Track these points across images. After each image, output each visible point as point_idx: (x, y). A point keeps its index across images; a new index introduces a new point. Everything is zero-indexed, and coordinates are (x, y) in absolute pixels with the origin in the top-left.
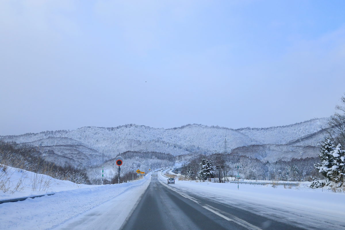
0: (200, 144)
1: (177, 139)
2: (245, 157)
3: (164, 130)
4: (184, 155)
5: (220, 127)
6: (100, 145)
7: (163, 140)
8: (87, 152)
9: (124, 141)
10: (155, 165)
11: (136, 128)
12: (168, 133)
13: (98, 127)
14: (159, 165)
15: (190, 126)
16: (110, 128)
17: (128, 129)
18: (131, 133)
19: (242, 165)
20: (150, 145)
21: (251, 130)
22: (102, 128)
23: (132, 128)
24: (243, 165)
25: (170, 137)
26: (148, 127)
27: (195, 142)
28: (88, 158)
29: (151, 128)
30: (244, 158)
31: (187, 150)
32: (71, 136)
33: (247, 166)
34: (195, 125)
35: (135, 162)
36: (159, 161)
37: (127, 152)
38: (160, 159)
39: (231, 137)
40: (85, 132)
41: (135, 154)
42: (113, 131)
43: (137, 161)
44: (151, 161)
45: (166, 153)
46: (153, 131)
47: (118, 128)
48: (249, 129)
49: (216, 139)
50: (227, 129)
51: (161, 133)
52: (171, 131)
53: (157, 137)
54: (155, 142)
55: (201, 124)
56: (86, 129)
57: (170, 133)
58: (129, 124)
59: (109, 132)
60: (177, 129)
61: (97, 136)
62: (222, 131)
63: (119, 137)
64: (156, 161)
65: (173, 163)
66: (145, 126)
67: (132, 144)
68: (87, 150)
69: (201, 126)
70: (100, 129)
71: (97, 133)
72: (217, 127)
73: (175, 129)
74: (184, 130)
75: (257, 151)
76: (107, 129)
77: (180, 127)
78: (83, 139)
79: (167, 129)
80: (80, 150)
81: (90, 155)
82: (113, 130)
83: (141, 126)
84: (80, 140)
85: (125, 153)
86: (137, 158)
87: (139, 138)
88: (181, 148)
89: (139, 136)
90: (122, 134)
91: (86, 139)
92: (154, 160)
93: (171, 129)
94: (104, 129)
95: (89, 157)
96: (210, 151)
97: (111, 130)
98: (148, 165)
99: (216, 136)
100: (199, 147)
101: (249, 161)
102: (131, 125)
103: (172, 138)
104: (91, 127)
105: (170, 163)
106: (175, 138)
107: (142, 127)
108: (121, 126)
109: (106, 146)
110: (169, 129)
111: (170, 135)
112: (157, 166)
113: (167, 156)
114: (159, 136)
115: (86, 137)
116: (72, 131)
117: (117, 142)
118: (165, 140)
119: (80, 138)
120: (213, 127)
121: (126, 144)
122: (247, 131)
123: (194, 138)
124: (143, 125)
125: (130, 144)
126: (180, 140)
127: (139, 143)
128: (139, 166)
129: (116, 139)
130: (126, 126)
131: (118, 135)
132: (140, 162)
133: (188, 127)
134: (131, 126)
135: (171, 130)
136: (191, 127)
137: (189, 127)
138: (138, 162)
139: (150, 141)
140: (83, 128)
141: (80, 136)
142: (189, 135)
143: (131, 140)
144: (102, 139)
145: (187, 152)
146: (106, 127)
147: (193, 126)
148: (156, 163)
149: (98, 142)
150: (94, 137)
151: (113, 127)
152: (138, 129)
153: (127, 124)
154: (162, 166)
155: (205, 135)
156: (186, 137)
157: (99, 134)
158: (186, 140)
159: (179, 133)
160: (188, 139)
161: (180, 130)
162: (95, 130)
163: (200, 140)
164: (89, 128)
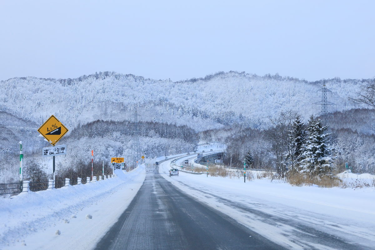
0: (245, 109)
1: (198, 100)
3: (172, 83)
5: (283, 76)
7: (172, 102)
9: (91, 104)
10: (155, 150)
11: (116, 81)
12: (179, 90)
13: (41, 79)
15: (223, 76)
16: (65, 80)
17: (100, 81)
18: (106, 90)
20: (144, 110)
22: (51, 80)
23: (108, 79)
25: (184, 98)
26: (141, 77)
27: (233, 107)
28: (15, 137)
29: (146, 80)
31: (219, 121)
34: (233, 74)
35: (112, 143)
36: (164, 141)
37: (94, 122)
38: (165, 137)
40: (14, 87)
41: (111, 127)
42: (71, 86)
43: (116, 140)
44: (146, 142)
45: (178, 125)
46: (151, 85)
47: (80, 79)
48: (338, 81)
49: (275, 101)
50: (296, 80)
51: (166, 90)
52: (185, 85)
53: (158, 97)
54: (155, 105)
55: (244, 72)
56: (18, 83)
57: (183, 89)
59: (63, 88)
60: (197, 82)
61: (38, 95)
62: (285, 86)
63: (82, 98)
64: (156, 140)
65: (193, 145)
66: (134, 76)
69: (245, 76)
70: (45, 82)
71: (38, 89)
72: (277, 77)
73: (194, 80)
74: (210, 83)
76: (59, 83)
77: (204, 78)
78: (11, 101)
79: (178, 82)
82: (70, 85)
83: (127, 76)
85: (89, 125)
86: (116, 134)
87: (121, 99)
88: (206, 117)
89: (123, 95)
90: (89, 91)
91: (17, 101)
92: (152, 139)
93: (186, 81)
94: (52, 82)
95: (19, 135)
97: (66, 84)
98: (139, 150)
99: (274, 94)
100: (243, 115)
102: (107, 74)
103: (187, 99)
104: (28, 79)
105: (188, 145)
106: (194, 99)
107: (129, 78)
108: (87, 76)
110: (182, 82)
111: (184, 93)
112: (159, 151)
113: (180, 131)
114: (161, 95)
115: (17, 97)
117: (79, 106)
118: (175, 101)
119: (5, 99)
120: (269, 77)
121: (96, 110)
124: (130, 75)
125: (104, 109)
126: (204, 103)
127: (123, 108)
128: (120, 151)
129: (76, 101)
130: (97, 76)
131: (81, 93)
132: (123, 143)
133: (219, 78)
134: (106, 75)
135: (186, 83)
136: (225, 78)
137: (222, 78)
138: (118, 144)
139: (145, 103)
140: (11, 81)
141: (6, 96)
142: (221, 93)
143: (107, 102)
144: (49, 101)
145: (219, 124)
146: (57, 78)
147: (229, 75)
148: (157, 145)
149: (39, 106)
150: (32, 98)
151: (72, 78)
152: (120, 82)
153: (98, 73)
154: (169, 151)
155: (252, 92)
156: (217, 97)
157: (44, 92)
158: (216, 103)
159: (202, 90)
160: (219, 101)
161: (204, 82)
162: (35, 84)
163: (243, 102)
164: (22, 80)
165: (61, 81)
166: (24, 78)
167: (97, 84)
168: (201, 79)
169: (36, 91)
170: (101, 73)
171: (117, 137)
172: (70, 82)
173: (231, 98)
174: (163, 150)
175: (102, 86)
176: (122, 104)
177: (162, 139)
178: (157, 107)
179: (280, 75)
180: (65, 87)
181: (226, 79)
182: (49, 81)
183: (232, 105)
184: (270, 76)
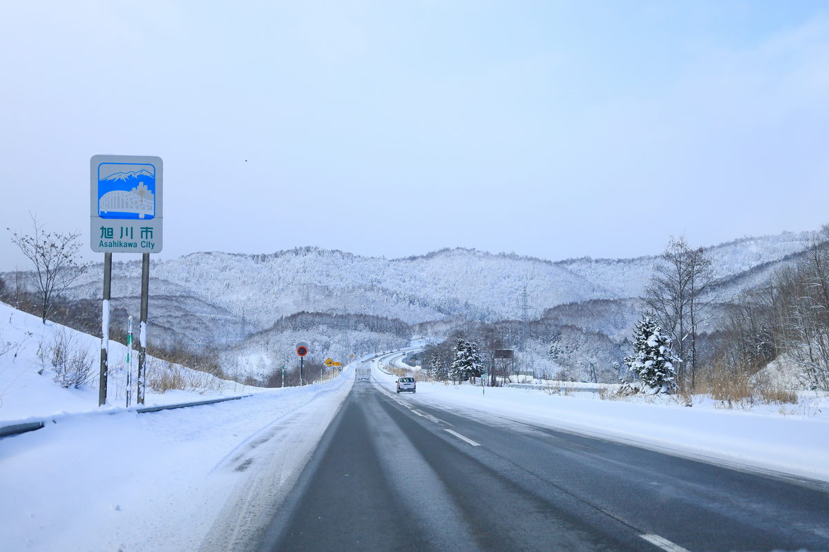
0: (472, 295)
1: (418, 283)
2: (572, 327)
3: (386, 262)
4: (433, 323)
5: (520, 255)
6: (234, 297)
7: (384, 285)
8: (205, 313)
9: (291, 286)
10: (365, 345)
11: (320, 258)
12: (395, 270)
13: (229, 254)
14: (372, 346)
15: (448, 253)
16: (258, 256)
17: (301, 258)
18: (308, 269)
19: (565, 348)
20: (353, 297)
21: (594, 264)
22: (239, 255)
23: (310, 256)
24: (567, 347)
25: (401, 280)
26: (349, 253)
27: (458, 292)
28: (206, 327)
29: (355, 257)
30: (569, 330)
31: (440, 310)
32: (166, 274)
33: (577, 348)
34: (461, 251)
35: (319, 337)
36: (374, 336)
37: (299, 314)
38: (376, 331)
39: (544, 280)
40: (198, 264)
41: (317, 319)
43: (322, 334)
44: (356, 336)
45: (390, 318)
46: (361, 263)
47: (276, 255)
48: (588, 260)
49: (510, 285)
50: (536, 260)
51: (380, 270)
52: (402, 264)
53: (370, 278)
54: (366, 290)
55: (474, 249)
56: (202, 259)
57: (400, 269)
58: (304, 246)
59: (256, 266)
60: (417, 261)
61: (227, 273)
62: (522, 267)
63: (279, 279)
64: (366, 335)
65: (406, 341)
66: (341, 253)
67: (311, 295)
68: (205, 309)
69: (474, 254)
70: (234, 258)
71: (227, 266)
72: (513, 257)
73: (413, 258)
74: (432, 262)
75: (603, 314)
76: (250, 259)
77: (425, 255)
78: (194, 280)
79: (393, 260)
80: (188, 308)
81: (213, 319)
82: (264, 262)
83: (333, 252)
84: (188, 284)
85: (294, 317)
86: (322, 328)
87: (326, 281)
88: (425, 305)
89: (328, 276)
90: (287, 270)
91: (201, 281)
92: (361, 334)
93: (403, 259)
94: (243, 259)
95: (210, 324)
96: (495, 313)
97: (260, 261)
98: (347, 346)
99: (509, 277)
100: (470, 302)
101: (582, 337)
102: (308, 249)
103: (404, 282)
104: (214, 254)
105: (400, 340)
106: (412, 282)
107: (335, 255)
108: (285, 251)
109: (249, 299)
110: (398, 260)
111: (401, 273)
112: (369, 347)
113: (391, 324)
114: (374, 276)
115: (201, 276)
116: (168, 262)
117: (276, 289)
118: (389, 285)
119: (187, 278)
120: (504, 256)
121: (296, 294)
122: (584, 267)
123: (457, 281)
124: (337, 251)
125: (305, 294)
126: (424, 286)
127: (327, 292)
128: (326, 347)
129: (272, 283)
130: (296, 252)
131: (278, 272)
132: (329, 337)
133: (443, 255)
134: (308, 252)
135: (404, 261)
136: (450, 256)
137: (446, 256)
138: (325, 338)
139: (353, 288)
140: (193, 256)
141: (188, 275)
142: (445, 275)
143: (309, 286)
144: (240, 282)
145: (440, 313)
146: (249, 253)
147: (456, 252)
148: (366, 340)
149: (228, 288)
150: (219, 278)
151: (266, 254)
152: (325, 260)
153: (298, 248)
154: (380, 347)
155: (482, 274)
156: (439, 279)
157: (233, 270)
158: (439, 286)
159: (423, 270)
160: (442, 284)
161: (425, 261)
162: (222, 261)
163: (471, 285)
164: (207, 256)
165: (253, 257)
166: (209, 253)
167: (297, 261)
168: (422, 257)
169: (224, 269)
170: (301, 248)
171: (323, 330)
172: (264, 258)
174: (373, 345)
175: (303, 264)
176: (327, 288)
177: (373, 333)
178: (368, 292)
179: (516, 254)
180: (259, 265)
181: (452, 257)
182: (238, 257)
183: (457, 289)
184: (504, 254)
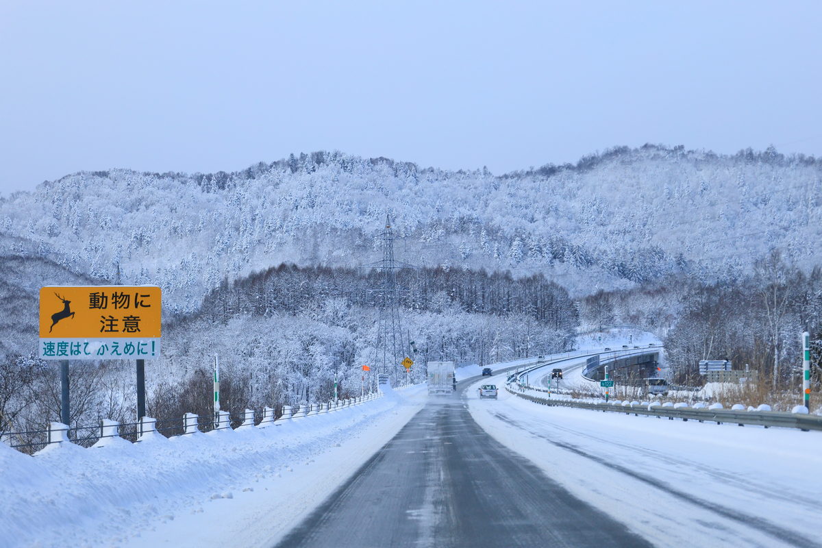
0: (687, 243)
1: (563, 223)
3: (491, 179)
5: (787, 154)
6: (152, 264)
9: (278, 234)
11: (344, 175)
12: (511, 195)
13: (147, 174)
15: (627, 158)
16: (209, 178)
17: (303, 177)
18: (318, 200)
23: (322, 171)
25: (525, 216)
26: (409, 165)
27: (655, 237)
29: (423, 172)
32: (7, 221)
34: (652, 152)
38: (480, 311)
40: (78, 197)
42: (225, 192)
43: (333, 323)
46: (436, 184)
47: (250, 174)
49: (769, 219)
51: (477, 196)
52: (527, 183)
53: (456, 215)
54: (448, 232)
55: (681, 147)
56: (86, 186)
57: (521, 192)
58: (309, 152)
59: (205, 196)
60: (559, 176)
61: (139, 216)
62: (791, 180)
63: (253, 220)
64: (455, 320)
66: (390, 163)
69: (683, 157)
70: (156, 181)
71: (139, 201)
72: (771, 157)
73: (550, 171)
74: (591, 177)
76: (192, 183)
77: (575, 164)
78: (68, 232)
79: (506, 177)
82: (223, 188)
83: (373, 162)
84: (49, 240)
87: (356, 221)
89: (363, 212)
90: (273, 204)
91: (84, 233)
93: (528, 173)
94: (176, 182)
97: (214, 186)
99: (765, 201)
102: (319, 158)
103: (532, 220)
104: (113, 175)
106: (551, 220)
107: (378, 167)
108: (269, 163)
109: (184, 266)
110: (518, 176)
111: (524, 203)
114: (465, 211)
115: (82, 223)
116: (14, 196)
117: (244, 241)
119: (52, 228)
120: (750, 157)
124: (382, 159)
125: (310, 248)
126: (578, 229)
127: (361, 241)
129: (237, 229)
130: (293, 165)
133: (615, 162)
134: (319, 162)
135: (529, 178)
136: (631, 162)
137: (623, 162)
140: (68, 182)
141: (54, 221)
142: (623, 203)
143: (319, 229)
144: (165, 232)
145: (625, 280)
146: (190, 172)
147: (644, 153)
148: (454, 335)
149: (141, 245)
150: (123, 225)
151: (228, 172)
152: (356, 179)
153: (297, 156)
155: (706, 198)
156: (610, 214)
157: (154, 208)
158: (610, 228)
159: (571, 195)
160: (617, 222)
161: (576, 176)
162: (131, 189)
163: (683, 223)
164: (98, 179)
165: (199, 179)
166: (104, 174)
167: (295, 185)
168: (569, 167)
169: (134, 206)
170: (303, 157)
172: (223, 180)
173: (651, 214)
175: (308, 189)
176: (359, 232)
177: (471, 316)
178: (453, 237)
179: (779, 151)
180: (211, 195)
181: (634, 165)
182: (167, 180)
183: (652, 234)
184: (751, 154)
